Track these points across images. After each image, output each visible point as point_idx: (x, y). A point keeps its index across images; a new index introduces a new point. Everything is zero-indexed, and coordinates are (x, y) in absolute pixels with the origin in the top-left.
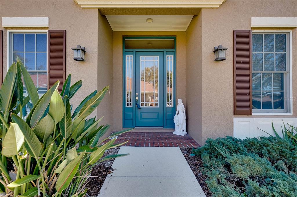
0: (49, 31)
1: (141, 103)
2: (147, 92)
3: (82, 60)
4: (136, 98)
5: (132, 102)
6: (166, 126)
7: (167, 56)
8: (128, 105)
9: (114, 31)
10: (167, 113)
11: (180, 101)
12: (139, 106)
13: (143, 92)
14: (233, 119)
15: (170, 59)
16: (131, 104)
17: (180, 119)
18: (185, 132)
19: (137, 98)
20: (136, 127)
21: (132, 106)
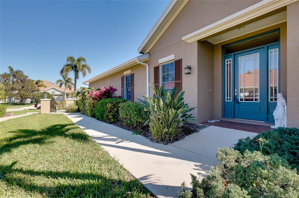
1: (239, 98)
2: (245, 87)
3: (189, 73)
4: (234, 94)
5: (231, 98)
6: (267, 120)
7: (269, 51)
8: (227, 99)
9: (215, 44)
12: (238, 101)
13: (241, 88)
15: (273, 53)
16: (230, 99)
19: (236, 94)
20: (234, 118)
21: (231, 101)
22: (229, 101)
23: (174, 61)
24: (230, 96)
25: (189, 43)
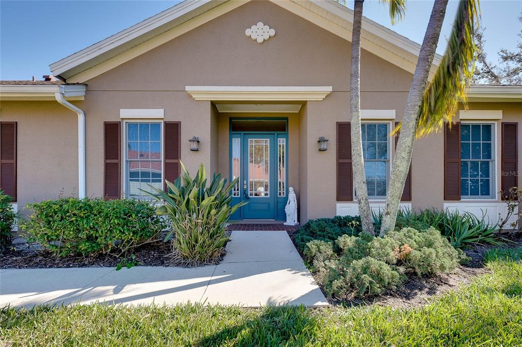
0: (165, 122)
1: (249, 192)
2: (255, 180)
3: (197, 150)
5: (239, 192)
6: (277, 218)
7: (279, 139)
8: (235, 194)
9: (219, 112)
10: (279, 204)
11: (291, 189)
12: (248, 195)
13: (251, 180)
14: (336, 205)
15: (282, 141)
16: (238, 194)
17: (291, 208)
18: (296, 222)
19: (245, 187)
20: (244, 218)
21: (239, 196)
22: (236, 196)
23: (162, 121)
24: (238, 190)
25: (196, 99)
